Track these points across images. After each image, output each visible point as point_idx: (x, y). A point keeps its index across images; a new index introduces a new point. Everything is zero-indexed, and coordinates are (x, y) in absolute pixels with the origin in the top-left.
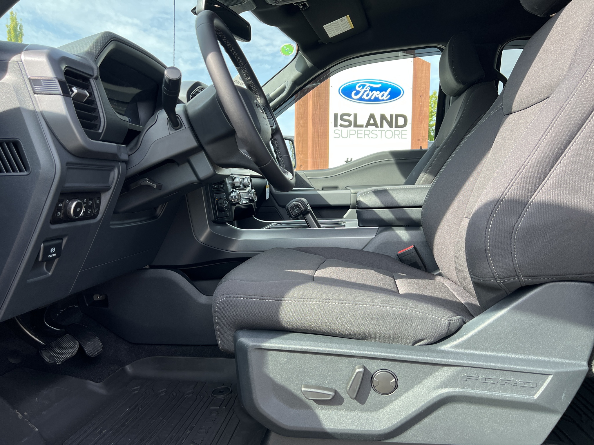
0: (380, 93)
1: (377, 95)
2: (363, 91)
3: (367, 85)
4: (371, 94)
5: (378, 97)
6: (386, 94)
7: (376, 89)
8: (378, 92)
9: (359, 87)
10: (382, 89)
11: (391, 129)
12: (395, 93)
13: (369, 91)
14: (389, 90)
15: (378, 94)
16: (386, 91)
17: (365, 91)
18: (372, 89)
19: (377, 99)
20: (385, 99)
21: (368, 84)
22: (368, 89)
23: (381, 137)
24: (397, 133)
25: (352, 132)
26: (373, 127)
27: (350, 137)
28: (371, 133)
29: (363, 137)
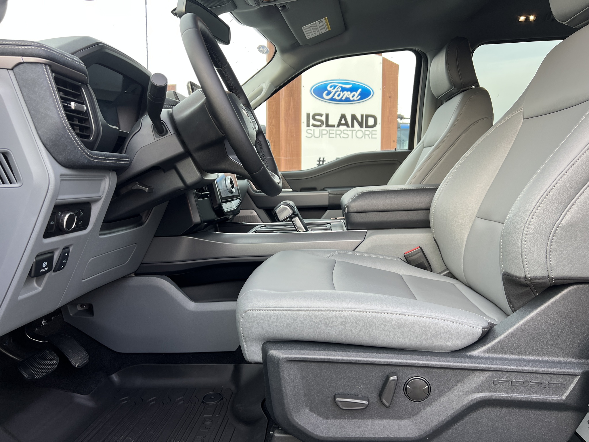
0: (351, 93)
1: (348, 95)
2: (334, 91)
3: (337, 86)
4: (342, 94)
5: (349, 98)
6: (357, 94)
7: (347, 90)
8: (349, 93)
9: (331, 87)
10: (353, 90)
11: (362, 129)
12: (365, 94)
13: (340, 92)
14: (360, 90)
15: (349, 94)
16: (356, 91)
17: (336, 92)
18: (343, 89)
19: (347, 100)
20: (356, 99)
21: (339, 85)
22: (340, 89)
23: (352, 137)
24: (367, 133)
25: (324, 132)
26: (345, 127)
27: (322, 137)
28: (342, 133)
29: (335, 137)
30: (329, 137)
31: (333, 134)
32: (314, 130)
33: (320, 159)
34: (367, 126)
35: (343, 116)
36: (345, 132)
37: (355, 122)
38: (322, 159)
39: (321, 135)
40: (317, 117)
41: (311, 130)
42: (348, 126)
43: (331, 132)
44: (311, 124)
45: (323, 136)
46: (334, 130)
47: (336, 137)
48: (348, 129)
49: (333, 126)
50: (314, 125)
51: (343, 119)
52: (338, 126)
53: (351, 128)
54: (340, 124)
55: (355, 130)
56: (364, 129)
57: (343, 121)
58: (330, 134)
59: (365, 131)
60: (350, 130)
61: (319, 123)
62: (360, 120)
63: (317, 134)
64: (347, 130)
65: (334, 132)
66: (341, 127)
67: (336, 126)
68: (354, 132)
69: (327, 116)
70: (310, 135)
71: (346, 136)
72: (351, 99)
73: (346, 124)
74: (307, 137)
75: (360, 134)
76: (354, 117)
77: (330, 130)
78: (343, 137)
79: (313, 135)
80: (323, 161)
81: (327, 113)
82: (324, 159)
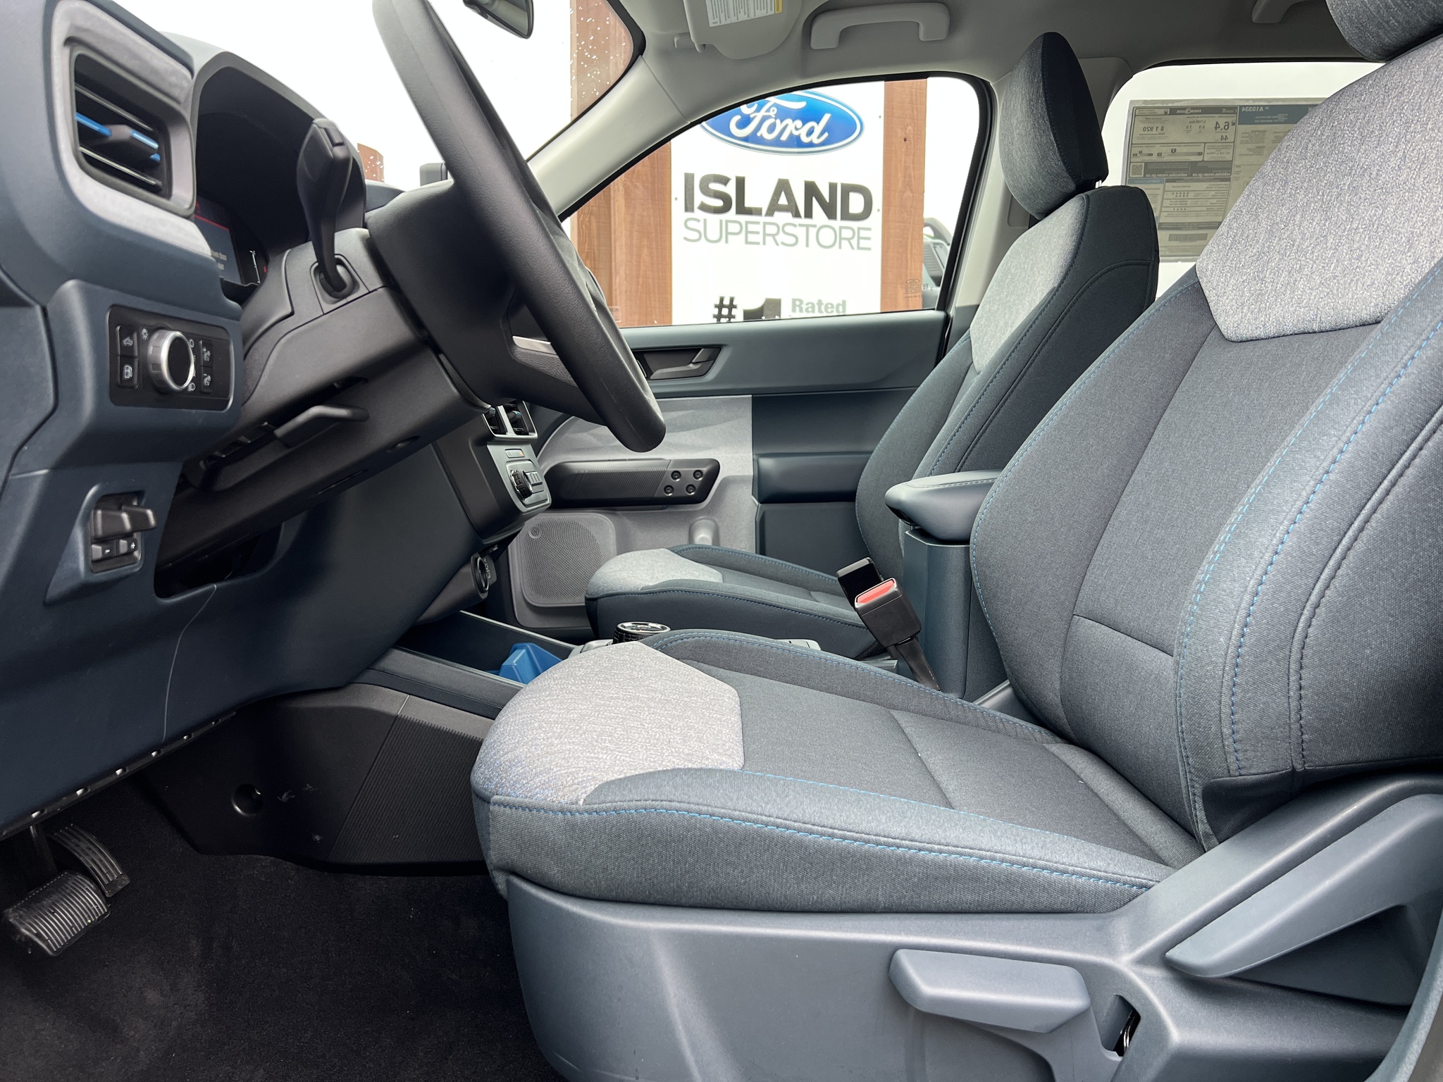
0: (804, 125)
1: (797, 129)
2: (759, 116)
4: (779, 127)
5: (798, 138)
6: (819, 128)
7: (794, 114)
8: (799, 123)
10: (809, 115)
11: (832, 223)
12: (841, 128)
13: (776, 119)
14: (827, 117)
15: (798, 127)
17: (764, 119)
18: (783, 113)
19: (795, 142)
20: (816, 141)
22: (773, 113)
23: (807, 245)
24: (847, 233)
25: (733, 228)
26: (786, 217)
28: (781, 232)
30: (747, 242)
31: (758, 233)
32: (705, 220)
33: (722, 300)
34: (846, 216)
35: (783, 186)
36: (788, 229)
37: (815, 203)
38: (726, 302)
39: (725, 235)
40: (714, 186)
41: (698, 221)
42: (797, 215)
43: (751, 228)
44: (697, 204)
45: (730, 236)
46: (758, 223)
47: (764, 243)
48: (797, 221)
49: (757, 212)
50: (704, 208)
51: (783, 193)
52: (770, 213)
53: (803, 220)
54: (774, 208)
55: (815, 226)
56: (838, 223)
57: (783, 200)
58: (747, 232)
59: (841, 228)
60: (800, 225)
61: (719, 203)
62: (827, 199)
63: (713, 233)
64: (795, 226)
65: (759, 228)
66: (776, 214)
67: (764, 212)
68: (813, 231)
69: (740, 183)
70: (696, 236)
71: (792, 240)
72: (805, 139)
73: (792, 208)
74: (685, 239)
75: (827, 237)
76: (811, 190)
77: (747, 223)
80: (732, 306)
81: (741, 175)
82: (732, 300)
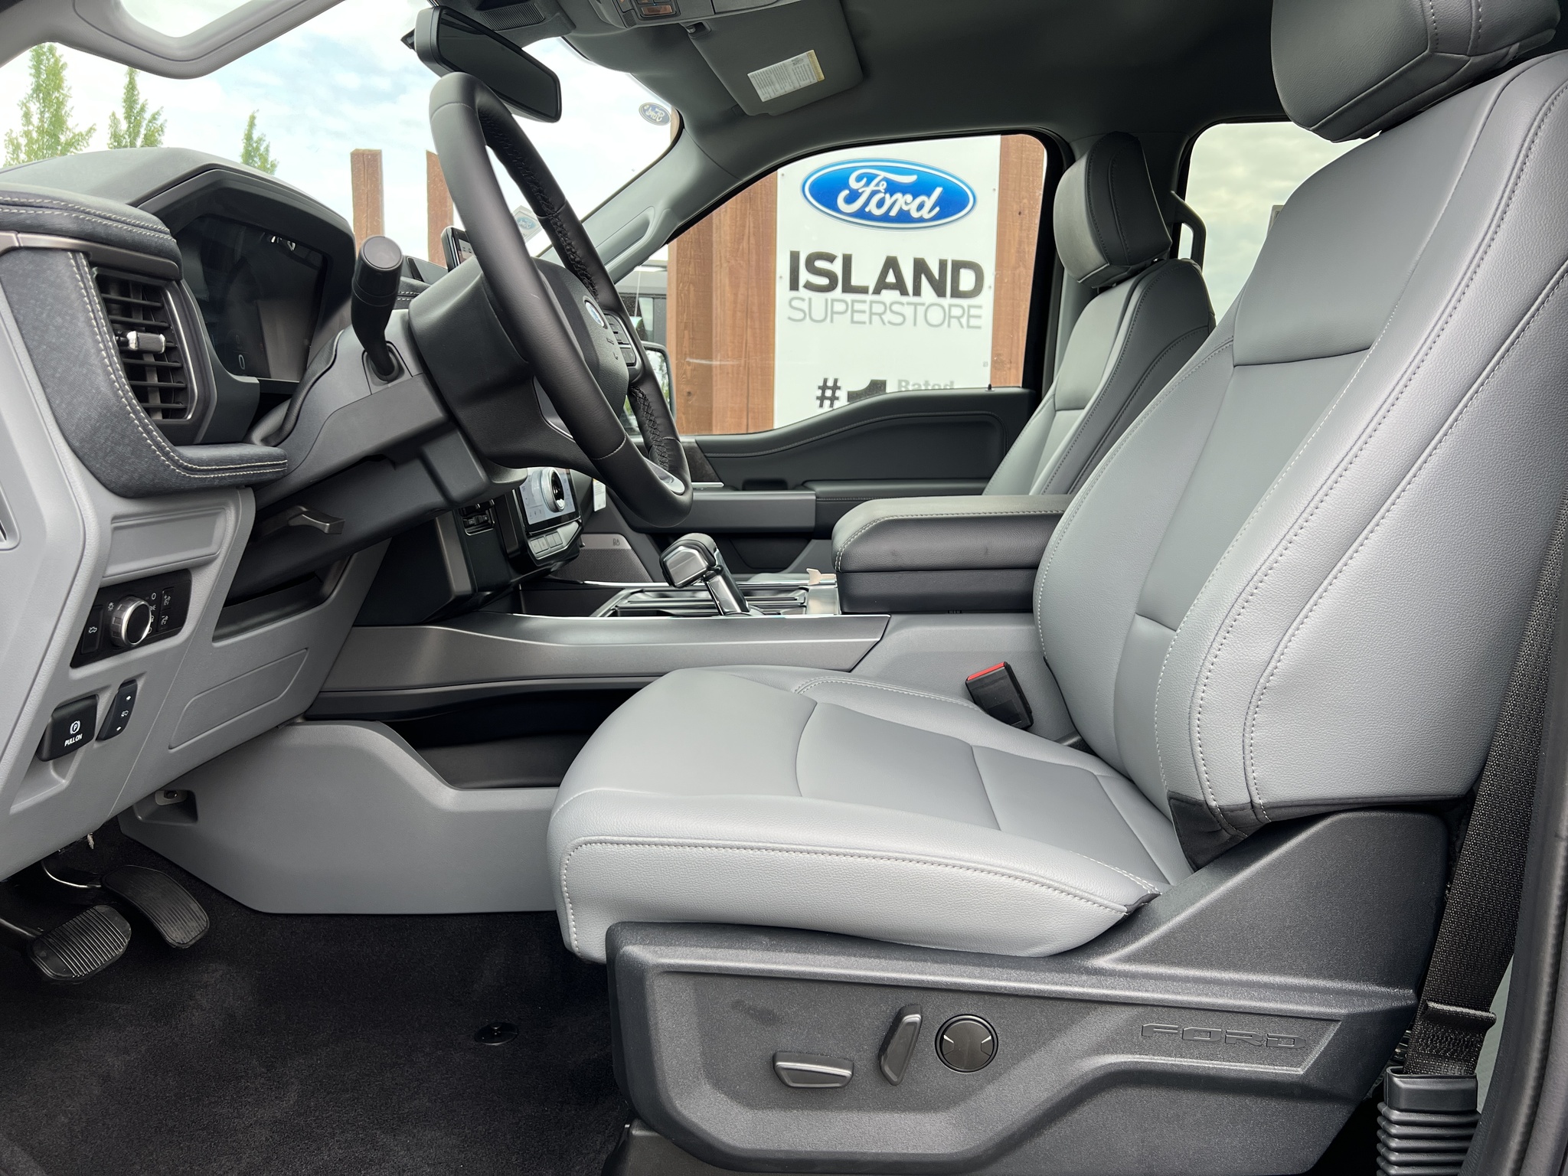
0: (914, 199)
1: (906, 203)
2: (868, 191)
3: (877, 175)
4: (888, 202)
5: (909, 211)
6: (930, 202)
7: (904, 189)
8: (909, 197)
9: (859, 179)
10: (918, 190)
11: (941, 300)
12: (953, 203)
13: (885, 193)
14: (938, 191)
15: (908, 202)
16: (929, 195)
17: (874, 193)
18: (893, 188)
19: (904, 217)
20: (927, 216)
21: (883, 174)
22: (883, 186)
23: (915, 324)
24: (956, 312)
25: (839, 307)
26: (894, 295)
27: (832, 321)
28: (888, 311)
29: (867, 321)
30: (853, 322)
31: (864, 312)
32: (810, 299)
33: (825, 381)
34: (956, 293)
35: (891, 264)
36: (895, 308)
37: (924, 280)
38: (830, 383)
39: (831, 314)
40: (820, 264)
41: (803, 300)
42: (904, 292)
43: (857, 306)
44: (802, 282)
45: (835, 316)
46: (864, 302)
47: (871, 322)
48: (904, 299)
49: (864, 290)
50: (809, 286)
51: (891, 271)
52: (877, 291)
53: (912, 299)
54: (881, 286)
55: (923, 304)
56: (948, 301)
57: (891, 278)
58: (853, 311)
59: (950, 306)
60: (908, 304)
61: (824, 281)
62: (937, 277)
63: (818, 312)
64: (902, 304)
65: (866, 307)
66: (884, 292)
67: (871, 290)
68: (921, 310)
69: (847, 261)
70: (800, 315)
71: (899, 319)
72: (915, 214)
73: (900, 286)
74: (790, 318)
75: (935, 315)
76: (920, 267)
77: (853, 302)
78: (890, 322)
79: (808, 314)
80: (835, 387)
81: (848, 252)
82: (836, 381)
